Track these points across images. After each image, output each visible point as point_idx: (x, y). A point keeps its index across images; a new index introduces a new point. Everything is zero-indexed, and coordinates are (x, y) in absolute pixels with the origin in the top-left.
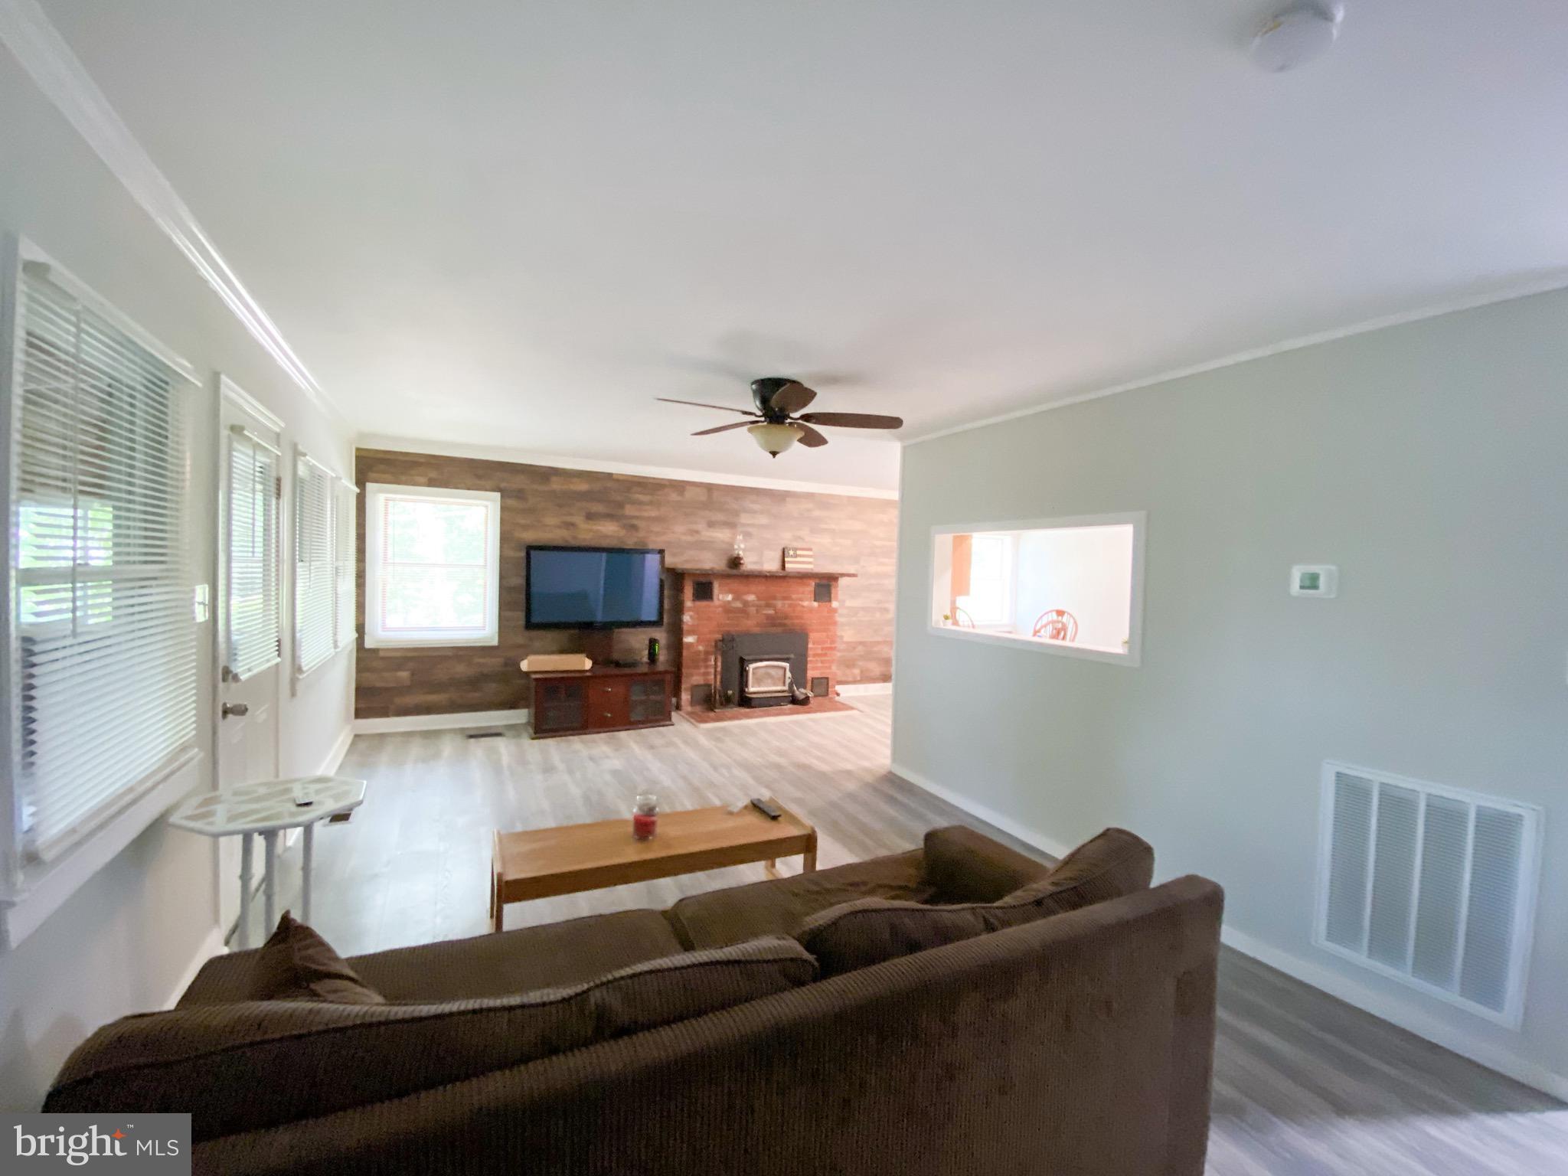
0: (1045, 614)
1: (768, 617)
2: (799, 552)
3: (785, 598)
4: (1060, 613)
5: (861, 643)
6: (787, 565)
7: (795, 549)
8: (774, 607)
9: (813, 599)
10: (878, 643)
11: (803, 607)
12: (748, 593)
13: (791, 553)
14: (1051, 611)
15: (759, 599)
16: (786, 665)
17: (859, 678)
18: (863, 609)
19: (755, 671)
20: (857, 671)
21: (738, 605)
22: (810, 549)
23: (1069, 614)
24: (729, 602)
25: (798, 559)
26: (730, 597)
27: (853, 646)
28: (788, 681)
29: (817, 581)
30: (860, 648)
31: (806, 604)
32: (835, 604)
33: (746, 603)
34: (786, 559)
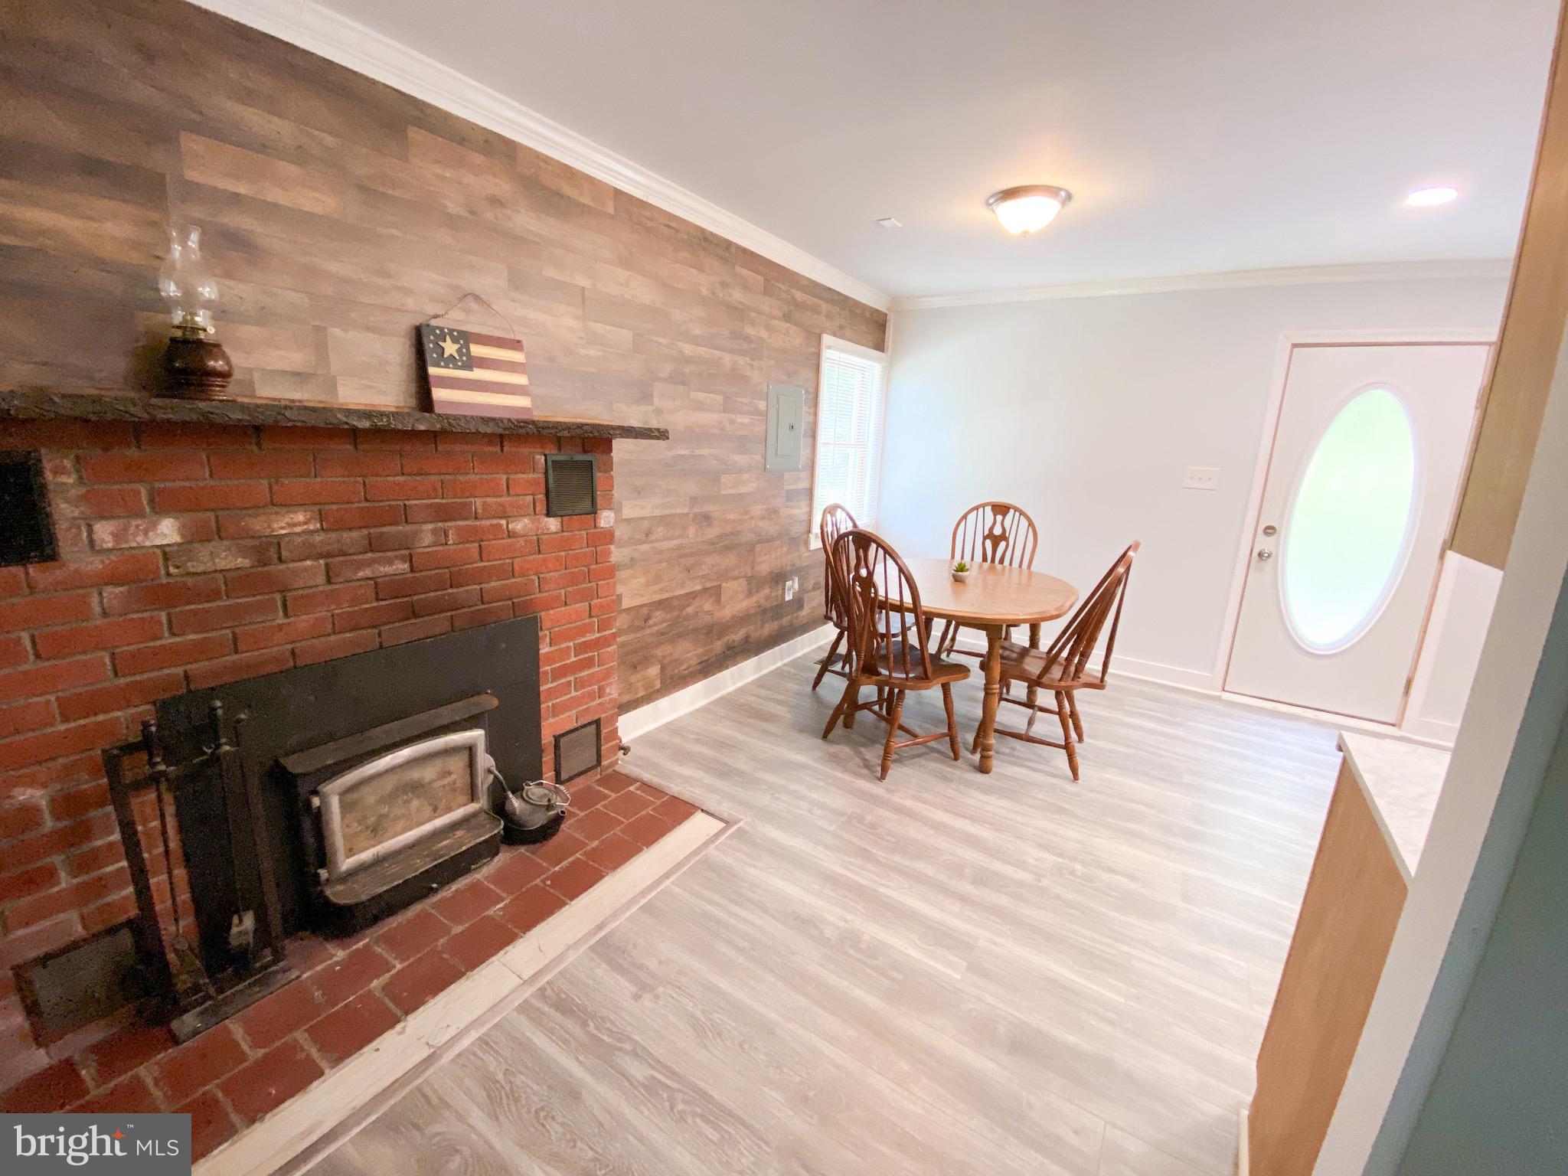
0: (972, 510)
1: (380, 588)
2: (476, 350)
3: (444, 514)
4: (1001, 509)
5: (660, 604)
6: (438, 394)
7: (464, 338)
8: (404, 546)
9: (541, 507)
10: (692, 596)
11: (511, 534)
12: (279, 503)
13: (450, 348)
14: (983, 506)
15: (331, 523)
16: (476, 735)
17: (658, 685)
18: (662, 520)
19: (349, 797)
20: (654, 671)
21: (227, 559)
22: (516, 345)
23: (1016, 509)
24: (166, 552)
25: (478, 374)
26: (167, 531)
27: (642, 615)
28: (484, 782)
29: (551, 449)
30: (659, 615)
31: (519, 525)
32: (606, 519)
33: (268, 550)
34: (432, 371)
